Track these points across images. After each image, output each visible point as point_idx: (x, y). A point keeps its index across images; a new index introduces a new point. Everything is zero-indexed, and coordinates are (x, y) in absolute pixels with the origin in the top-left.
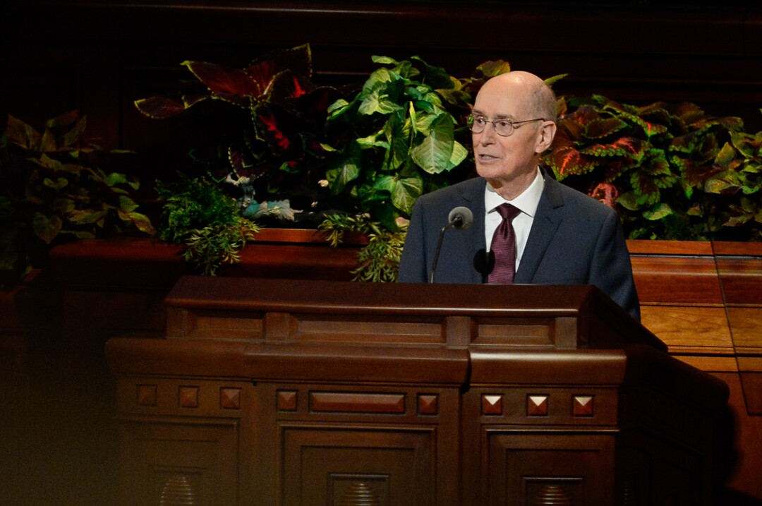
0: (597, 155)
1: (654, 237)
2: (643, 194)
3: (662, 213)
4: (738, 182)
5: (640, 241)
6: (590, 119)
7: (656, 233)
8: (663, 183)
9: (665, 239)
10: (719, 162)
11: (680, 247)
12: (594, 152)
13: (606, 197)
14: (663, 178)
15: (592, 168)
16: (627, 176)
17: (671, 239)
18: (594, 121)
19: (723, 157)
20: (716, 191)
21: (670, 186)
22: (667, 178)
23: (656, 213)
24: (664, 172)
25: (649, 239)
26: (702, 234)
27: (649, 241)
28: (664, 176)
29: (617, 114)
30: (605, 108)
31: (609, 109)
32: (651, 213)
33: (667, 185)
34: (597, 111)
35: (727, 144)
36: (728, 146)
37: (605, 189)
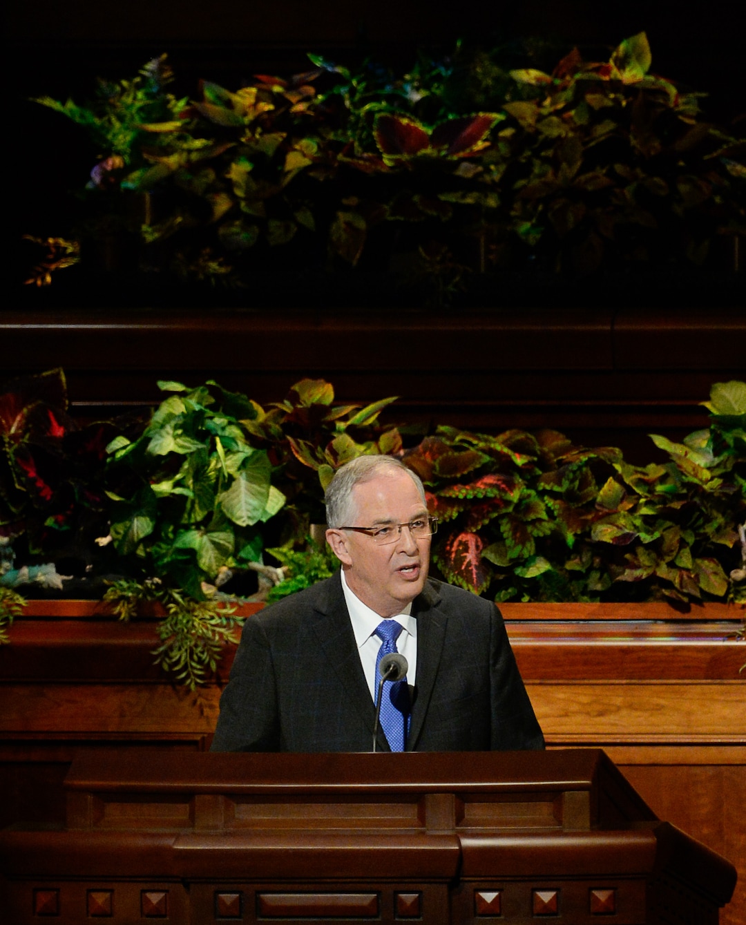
0: (461, 496)
1: (526, 599)
2: (516, 544)
3: (538, 568)
4: (632, 528)
5: (509, 603)
6: (441, 453)
7: (528, 595)
8: (538, 529)
9: (541, 601)
10: (603, 500)
11: (560, 610)
12: (457, 493)
13: (470, 551)
14: (537, 524)
15: (455, 515)
16: (495, 523)
17: (548, 600)
18: (445, 455)
19: (606, 495)
20: (607, 539)
21: (548, 532)
22: (544, 523)
23: (531, 568)
24: (539, 516)
25: (520, 601)
26: (584, 593)
27: (520, 604)
28: (540, 520)
29: (473, 445)
30: (458, 439)
31: (462, 441)
32: (525, 569)
33: (544, 533)
34: (448, 443)
35: (611, 478)
36: (613, 481)
37: (467, 541)
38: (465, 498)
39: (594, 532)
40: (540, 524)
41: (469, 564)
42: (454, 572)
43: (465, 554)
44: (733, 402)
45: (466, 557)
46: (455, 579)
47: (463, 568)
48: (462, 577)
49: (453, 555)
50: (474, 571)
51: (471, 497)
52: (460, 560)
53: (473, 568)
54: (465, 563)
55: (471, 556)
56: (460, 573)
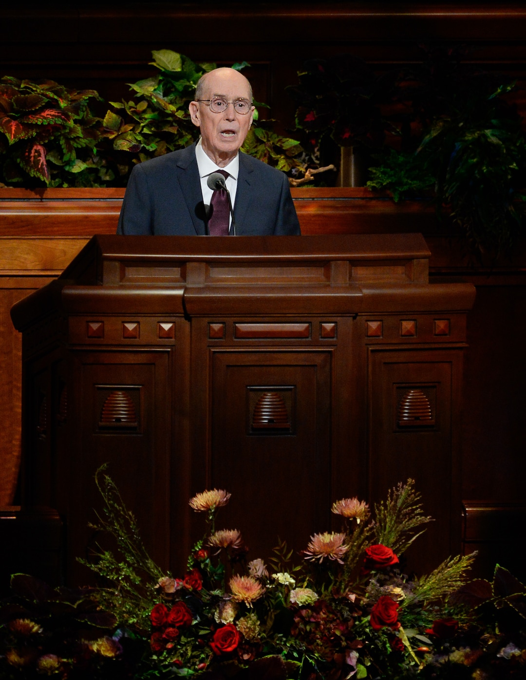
0: (39, 123)
1: (65, 185)
2: (68, 152)
3: (79, 167)
4: (135, 141)
5: (58, 189)
6: (14, 96)
7: (67, 183)
8: (77, 143)
9: (76, 187)
10: (107, 125)
11: (89, 192)
12: (36, 121)
13: (42, 156)
14: (77, 140)
15: (35, 134)
16: (57, 139)
17: (80, 186)
18: (16, 96)
19: (108, 121)
20: (126, 149)
21: (84, 145)
22: (80, 139)
23: (75, 167)
24: (78, 135)
25: (63, 187)
27: (62, 189)
28: (78, 138)
29: (33, 91)
30: (22, 86)
31: (25, 87)
32: (71, 167)
33: (81, 145)
34: (17, 89)
35: (109, 111)
36: (111, 113)
37: (39, 150)
38: (42, 124)
39: (116, 145)
40: (79, 140)
41: (42, 164)
42: (34, 169)
43: (40, 158)
44: (167, 63)
45: (40, 160)
46: (35, 174)
47: (40, 166)
48: (39, 172)
49: (32, 159)
50: (46, 169)
51: (47, 124)
52: (37, 162)
53: (45, 166)
54: (40, 164)
55: (42, 160)
56: (38, 170)
